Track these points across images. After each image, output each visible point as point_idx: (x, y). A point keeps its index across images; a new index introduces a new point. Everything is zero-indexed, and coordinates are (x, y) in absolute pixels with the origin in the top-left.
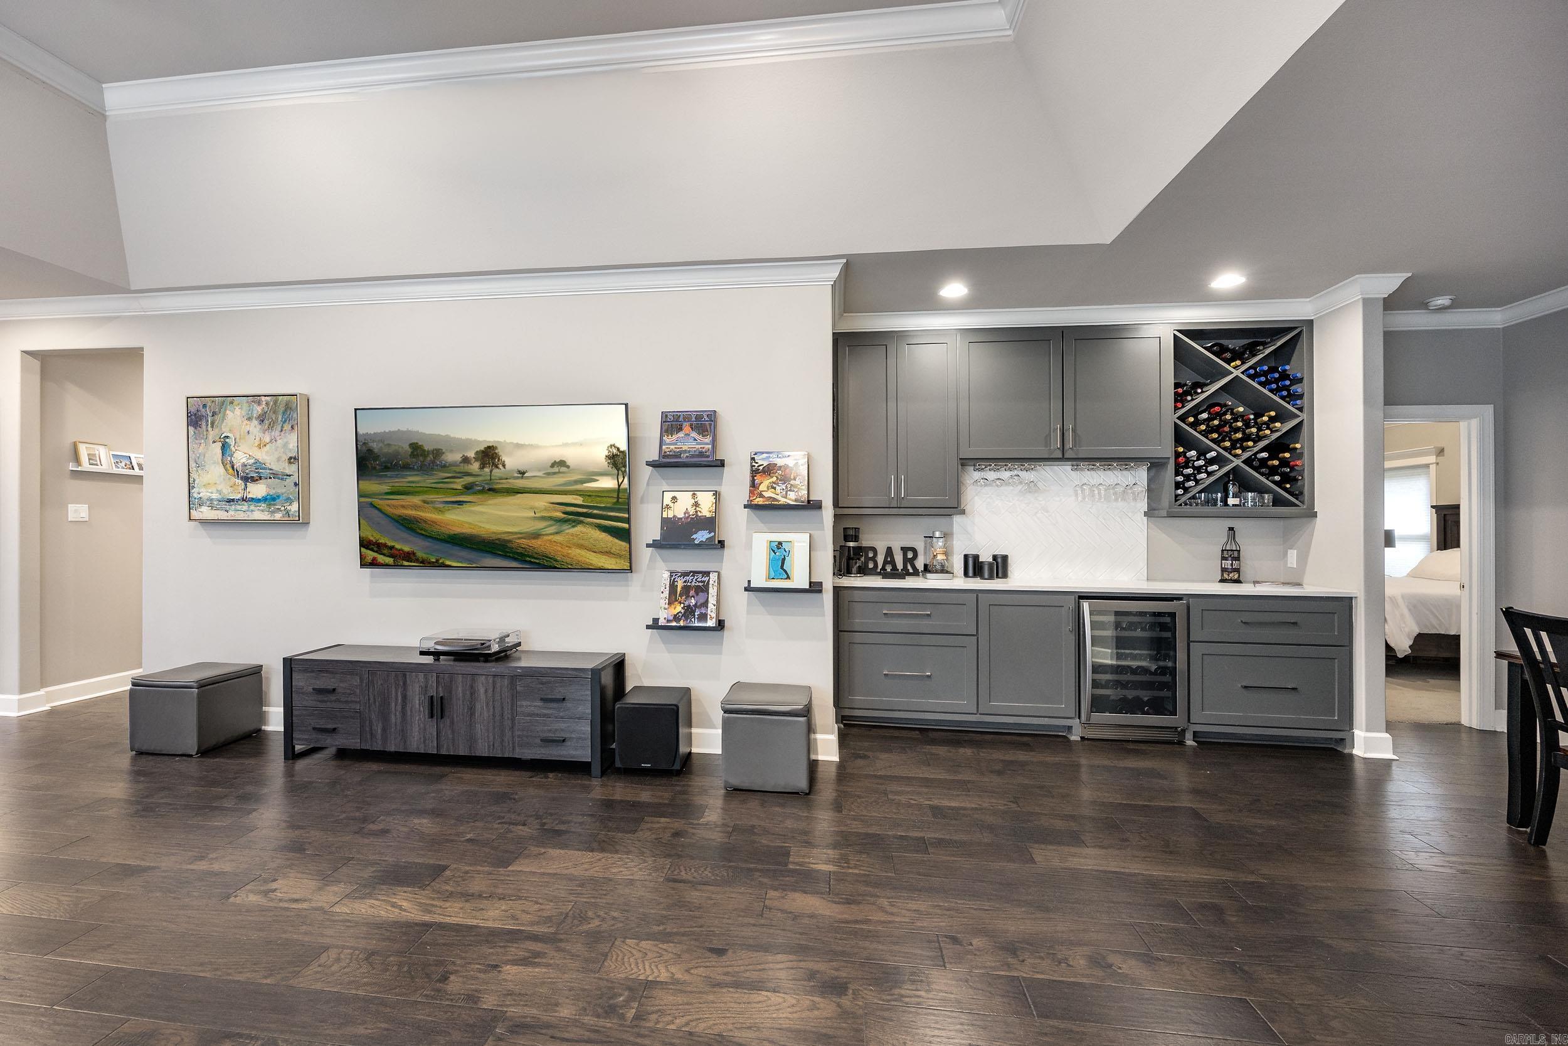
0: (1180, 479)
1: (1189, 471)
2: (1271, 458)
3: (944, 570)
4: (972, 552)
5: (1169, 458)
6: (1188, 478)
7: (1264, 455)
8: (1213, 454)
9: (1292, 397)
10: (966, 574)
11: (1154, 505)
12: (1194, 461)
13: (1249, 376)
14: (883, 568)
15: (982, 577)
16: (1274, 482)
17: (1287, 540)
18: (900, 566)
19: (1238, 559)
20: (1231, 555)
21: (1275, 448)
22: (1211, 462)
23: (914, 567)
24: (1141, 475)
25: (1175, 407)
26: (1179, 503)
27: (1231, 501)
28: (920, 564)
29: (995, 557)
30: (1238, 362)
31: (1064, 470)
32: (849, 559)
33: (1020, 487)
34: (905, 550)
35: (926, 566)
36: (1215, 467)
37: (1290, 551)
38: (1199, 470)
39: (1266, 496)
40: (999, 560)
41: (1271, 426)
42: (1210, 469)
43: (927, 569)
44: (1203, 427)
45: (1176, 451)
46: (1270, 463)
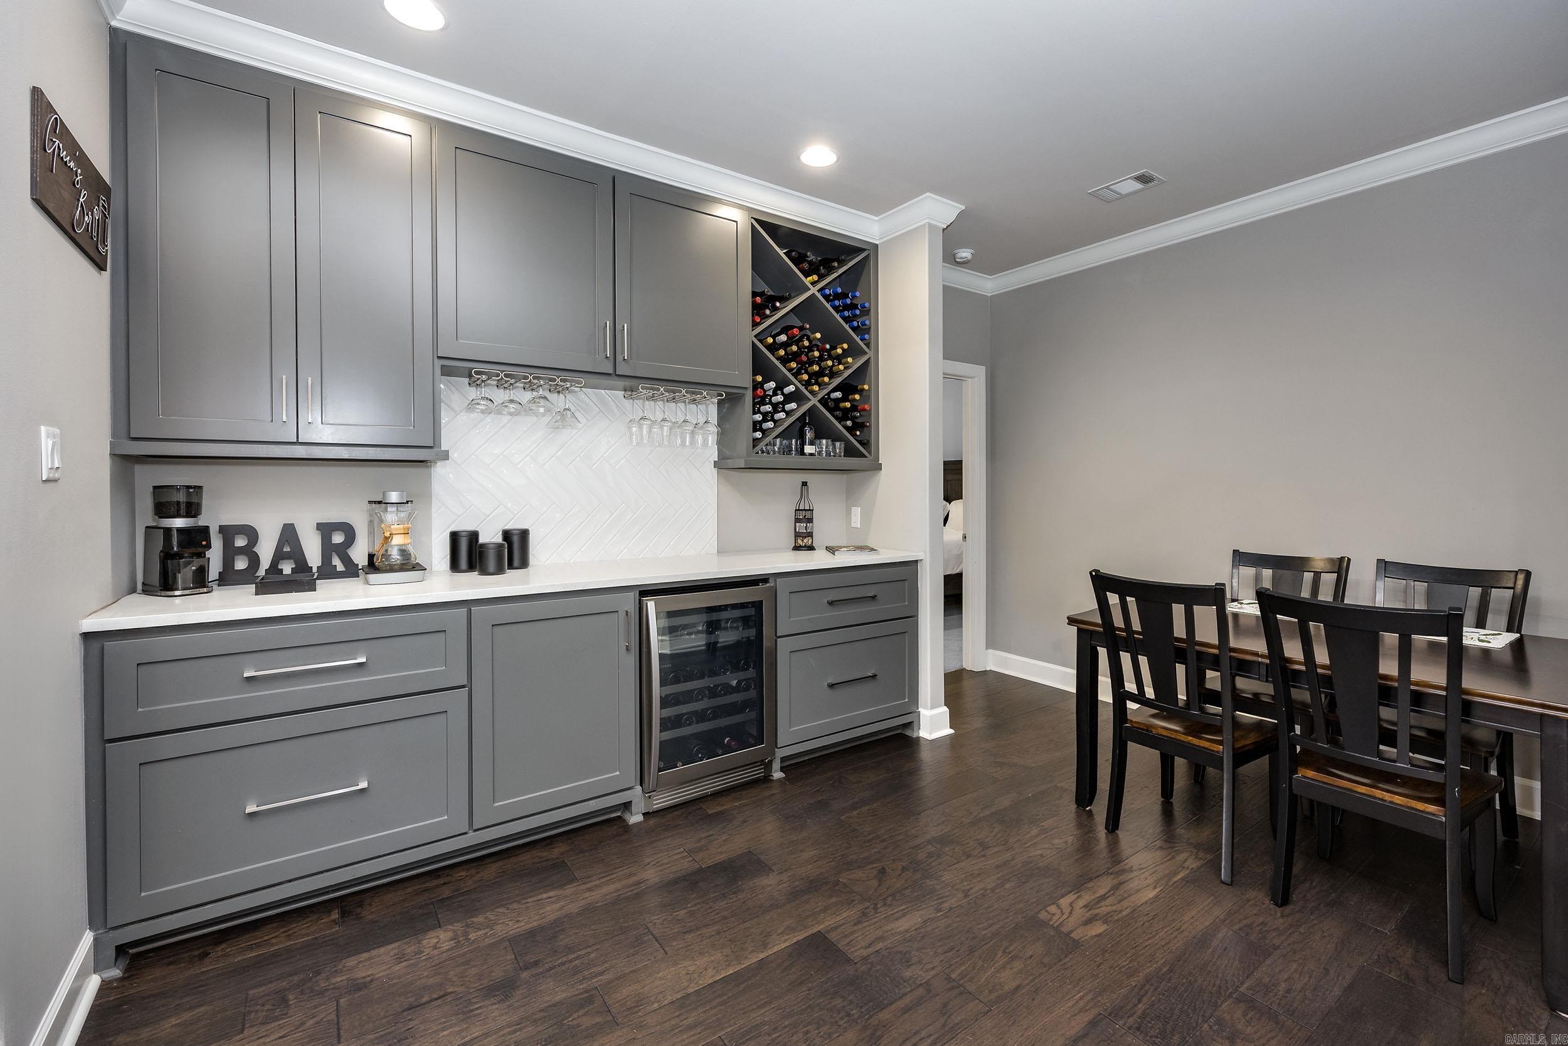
0: (759, 417)
1: (768, 408)
2: (845, 399)
3: (408, 564)
4: (465, 525)
5: (747, 388)
6: (766, 417)
7: (838, 395)
8: (792, 388)
9: (859, 330)
10: (455, 566)
11: (728, 453)
12: (771, 396)
13: (826, 297)
14: (274, 568)
15: (484, 572)
16: (846, 428)
17: (851, 496)
18: (314, 559)
19: (810, 520)
20: (804, 517)
21: (848, 388)
22: (788, 398)
23: (347, 561)
24: (710, 410)
25: (753, 321)
26: (758, 448)
27: (808, 449)
28: (359, 554)
29: (507, 535)
30: (815, 277)
31: (614, 397)
32: (167, 556)
33: (547, 419)
34: (325, 530)
35: (371, 557)
36: (793, 406)
37: (853, 509)
38: (775, 406)
39: (838, 444)
40: (516, 539)
41: (843, 361)
42: (788, 407)
43: (373, 566)
44: (782, 352)
45: (754, 381)
46: (842, 405)
